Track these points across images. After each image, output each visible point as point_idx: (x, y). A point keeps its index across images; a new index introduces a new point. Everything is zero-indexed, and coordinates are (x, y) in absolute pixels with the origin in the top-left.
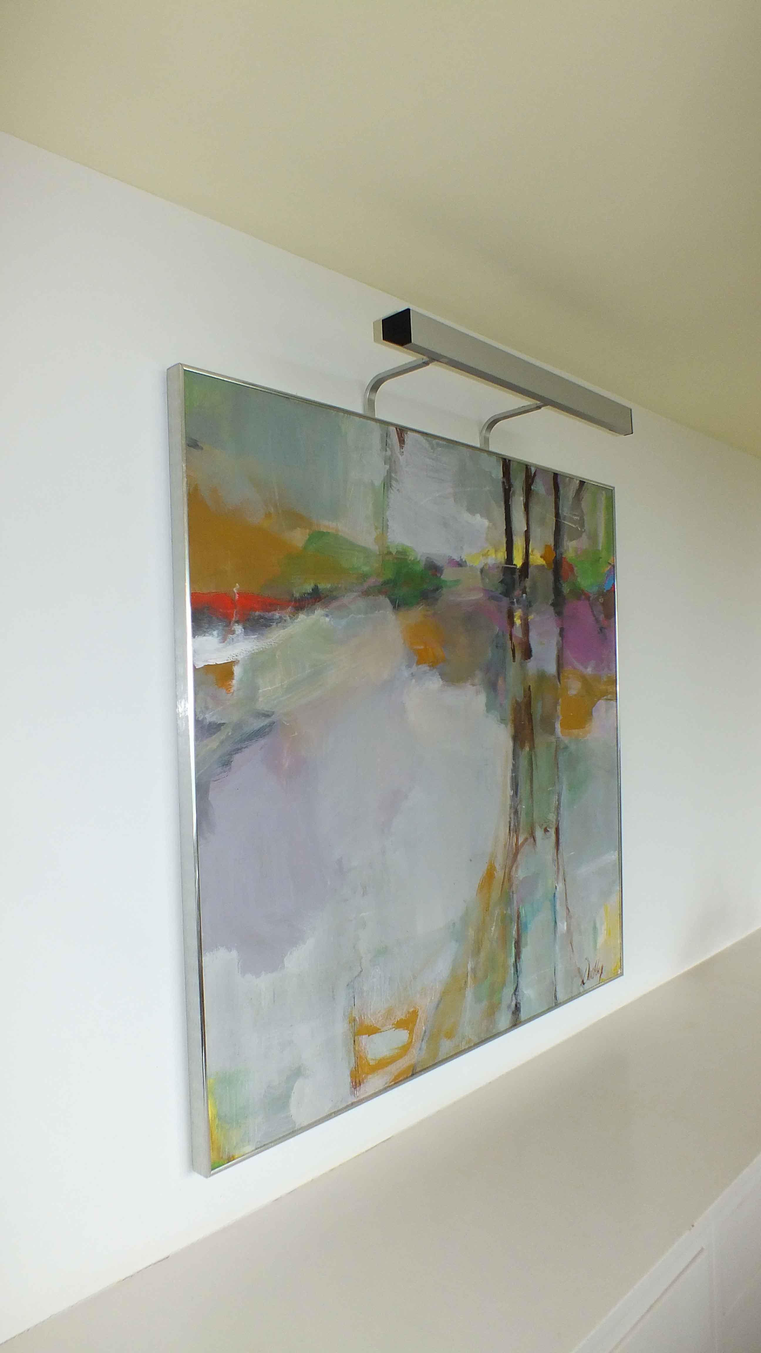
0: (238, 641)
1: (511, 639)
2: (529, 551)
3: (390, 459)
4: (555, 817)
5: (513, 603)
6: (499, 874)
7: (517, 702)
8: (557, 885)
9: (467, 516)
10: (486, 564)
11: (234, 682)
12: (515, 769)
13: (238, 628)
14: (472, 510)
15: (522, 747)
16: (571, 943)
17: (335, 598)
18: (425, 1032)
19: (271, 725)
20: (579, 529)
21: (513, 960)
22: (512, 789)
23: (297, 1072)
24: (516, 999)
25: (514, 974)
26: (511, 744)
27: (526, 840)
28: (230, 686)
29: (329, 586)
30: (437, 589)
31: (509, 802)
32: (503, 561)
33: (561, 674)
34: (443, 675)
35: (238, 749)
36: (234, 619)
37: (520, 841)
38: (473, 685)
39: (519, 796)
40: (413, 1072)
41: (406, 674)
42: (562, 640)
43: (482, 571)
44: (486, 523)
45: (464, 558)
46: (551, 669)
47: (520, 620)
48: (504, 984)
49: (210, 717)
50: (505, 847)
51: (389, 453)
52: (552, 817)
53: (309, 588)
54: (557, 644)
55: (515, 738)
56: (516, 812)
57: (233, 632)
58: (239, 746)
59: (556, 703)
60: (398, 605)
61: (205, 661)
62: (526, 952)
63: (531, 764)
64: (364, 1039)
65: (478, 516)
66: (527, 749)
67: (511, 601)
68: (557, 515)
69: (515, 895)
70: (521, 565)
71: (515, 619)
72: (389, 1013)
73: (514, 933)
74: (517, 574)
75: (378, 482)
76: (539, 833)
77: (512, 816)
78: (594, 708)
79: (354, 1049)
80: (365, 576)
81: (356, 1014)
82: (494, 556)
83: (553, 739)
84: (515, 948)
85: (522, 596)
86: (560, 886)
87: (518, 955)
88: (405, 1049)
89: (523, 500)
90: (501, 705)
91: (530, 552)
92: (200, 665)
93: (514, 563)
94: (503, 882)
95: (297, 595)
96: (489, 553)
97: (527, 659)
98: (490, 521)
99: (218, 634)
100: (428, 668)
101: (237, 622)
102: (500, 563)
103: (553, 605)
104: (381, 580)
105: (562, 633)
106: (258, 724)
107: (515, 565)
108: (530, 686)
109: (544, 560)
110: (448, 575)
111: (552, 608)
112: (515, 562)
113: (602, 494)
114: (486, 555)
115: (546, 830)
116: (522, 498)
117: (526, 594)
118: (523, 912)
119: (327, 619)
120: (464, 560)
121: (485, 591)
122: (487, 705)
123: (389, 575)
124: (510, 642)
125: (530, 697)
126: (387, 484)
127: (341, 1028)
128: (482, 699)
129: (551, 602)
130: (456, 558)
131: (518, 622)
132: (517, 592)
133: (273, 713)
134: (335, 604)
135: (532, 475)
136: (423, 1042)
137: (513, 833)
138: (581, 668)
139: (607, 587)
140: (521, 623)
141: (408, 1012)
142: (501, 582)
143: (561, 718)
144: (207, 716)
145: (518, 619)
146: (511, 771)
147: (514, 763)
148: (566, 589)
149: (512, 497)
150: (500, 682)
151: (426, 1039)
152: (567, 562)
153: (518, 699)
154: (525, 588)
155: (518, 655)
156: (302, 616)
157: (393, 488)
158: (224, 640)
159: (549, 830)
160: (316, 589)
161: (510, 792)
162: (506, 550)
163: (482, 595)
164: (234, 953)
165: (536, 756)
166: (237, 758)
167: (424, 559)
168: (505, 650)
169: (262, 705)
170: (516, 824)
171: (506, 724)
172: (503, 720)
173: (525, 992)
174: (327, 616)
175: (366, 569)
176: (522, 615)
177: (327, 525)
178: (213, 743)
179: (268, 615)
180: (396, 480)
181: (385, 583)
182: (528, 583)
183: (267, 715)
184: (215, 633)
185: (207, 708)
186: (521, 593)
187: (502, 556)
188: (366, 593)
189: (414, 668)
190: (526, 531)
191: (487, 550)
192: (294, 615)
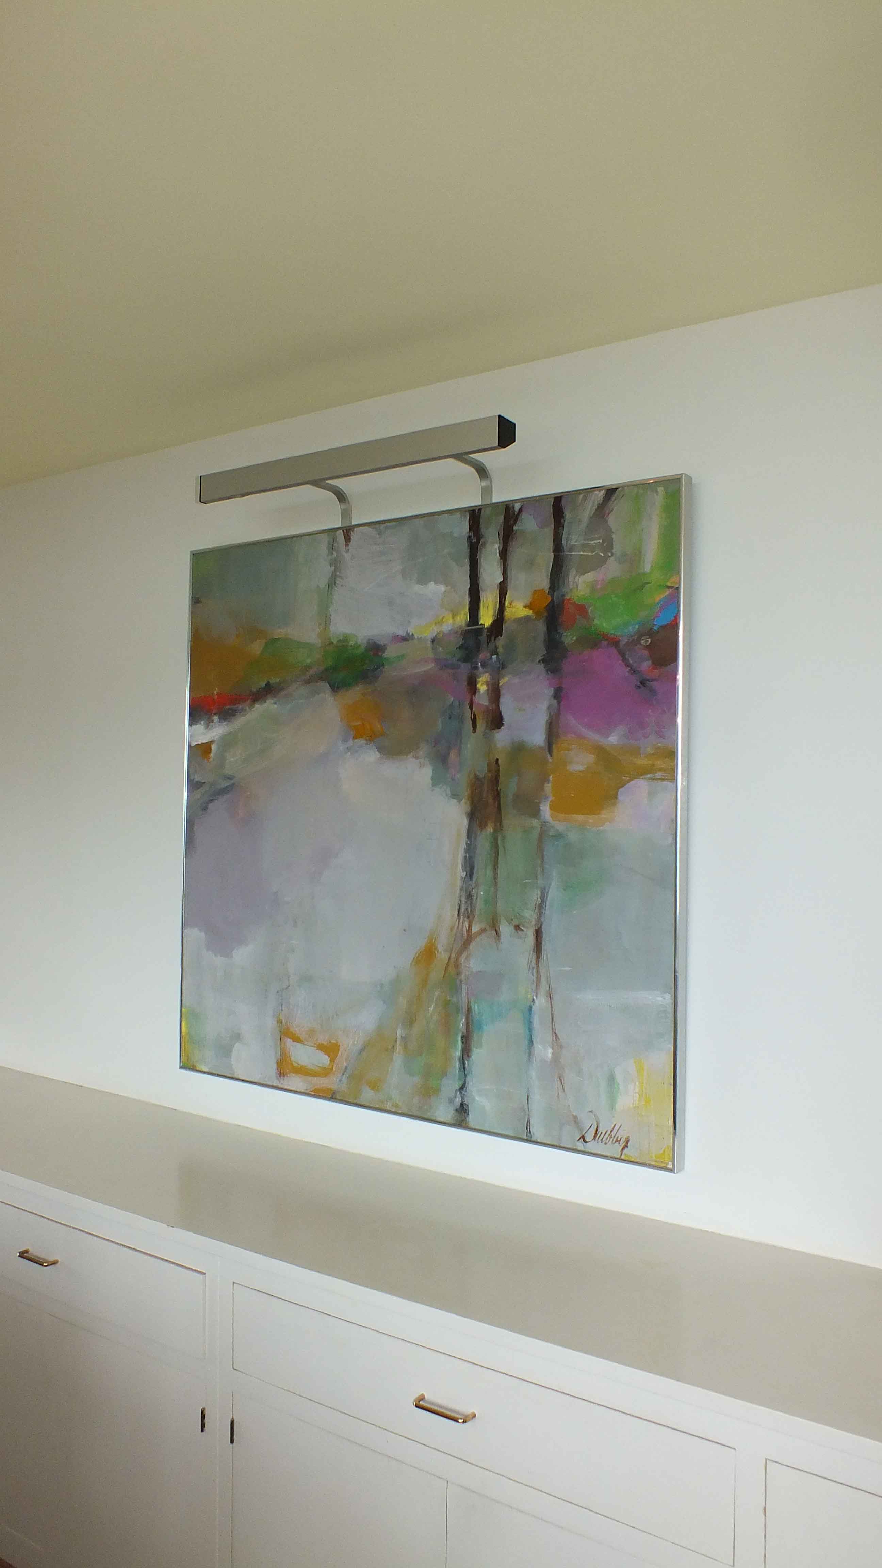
0: (215, 727)
1: (471, 708)
2: (504, 604)
3: (335, 560)
4: (535, 916)
5: (476, 668)
6: (442, 955)
7: (477, 778)
8: (535, 998)
9: (418, 588)
10: (439, 633)
11: (212, 755)
12: (470, 849)
13: (216, 718)
14: (423, 580)
15: (483, 826)
16: (560, 1080)
17: (282, 689)
18: (346, 1068)
19: (233, 784)
20: (602, 555)
21: (458, 1053)
22: (464, 869)
23: (237, 1037)
24: (462, 1098)
25: (460, 1069)
26: (465, 822)
27: (483, 931)
28: (209, 757)
29: (278, 680)
30: (380, 666)
31: (459, 883)
32: (464, 624)
33: (554, 746)
34: (380, 749)
35: (212, 800)
36: (214, 712)
37: (475, 929)
38: (417, 758)
39: (474, 879)
40: (332, 1096)
41: (342, 747)
42: (559, 703)
43: (433, 641)
44: (442, 588)
45: (411, 630)
46: (538, 738)
47: (485, 686)
48: (444, 1074)
49: (197, 778)
50: (451, 930)
51: (335, 554)
52: (530, 914)
53: (263, 684)
54: (549, 708)
55: (472, 816)
56: (469, 896)
57: (213, 721)
58: (212, 798)
59: (544, 779)
60: (335, 688)
61: (196, 742)
62: (478, 1055)
63: (495, 846)
64: (289, 1042)
65: (432, 585)
66: (490, 829)
67: (473, 666)
68: (558, 547)
69: (464, 986)
70: (490, 623)
71: (478, 686)
72: (312, 1032)
73: (462, 1024)
74: (485, 633)
75: (323, 584)
76: (505, 929)
77: (463, 899)
78: (621, 790)
79: (280, 1045)
80: (308, 667)
81: (281, 1018)
82: (451, 621)
83: (535, 822)
84: (462, 1042)
85: (491, 658)
86: (541, 1002)
87: (466, 1051)
88: (325, 1072)
89: (499, 548)
90: (453, 779)
91: (506, 604)
92: (193, 744)
93: (480, 624)
94: (448, 965)
95: (254, 690)
96: (444, 620)
97: (494, 729)
98: (446, 583)
99: (204, 723)
100: (365, 742)
101: (215, 714)
102: (461, 627)
103: (543, 661)
104: (322, 668)
105: (558, 694)
106: (225, 784)
107: (481, 624)
108: (497, 759)
109: (531, 609)
110: (391, 652)
111: (541, 667)
112: (481, 622)
113: (657, 491)
114: (440, 623)
115: (517, 928)
116: (497, 546)
117: (497, 655)
118: (475, 1008)
119: (276, 706)
120: (411, 634)
121: (437, 660)
122: (432, 778)
123: (330, 662)
124: (470, 711)
125: (498, 771)
126: (332, 584)
127: (270, 1023)
128: (427, 772)
129: (540, 658)
130: (402, 633)
131: (482, 688)
132: (483, 655)
133: (234, 777)
134: (283, 693)
135: (516, 514)
136: (344, 1076)
137: (464, 917)
138: (594, 737)
139: (664, 620)
140: (488, 690)
141: (330, 1042)
142: (460, 647)
143: (551, 798)
144: (196, 777)
145: (482, 685)
146: (463, 850)
147: (469, 842)
148: (569, 638)
149: (481, 549)
150: (453, 756)
151: (346, 1075)
152: (575, 604)
153: (478, 773)
154: (496, 648)
155: (481, 725)
156: (257, 706)
157: (336, 584)
158: (207, 726)
159: (523, 928)
160: (268, 684)
161: (461, 873)
162: (469, 611)
163: (433, 665)
164: (203, 934)
165: (504, 838)
166: (211, 806)
167: (365, 642)
168: (462, 720)
169: (228, 771)
170: (469, 909)
171: (460, 801)
172: (455, 795)
173: (477, 1098)
174: (275, 703)
175: (309, 661)
176: (489, 680)
177: (280, 632)
178: (198, 794)
179: (234, 707)
180: (340, 577)
181: (326, 670)
182: (501, 642)
183: (230, 778)
184: (202, 723)
185: (196, 772)
186: (489, 655)
187: (463, 618)
188: (308, 682)
189: (350, 743)
190: (501, 582)
191: (442, 616)
192: (251, 706)
